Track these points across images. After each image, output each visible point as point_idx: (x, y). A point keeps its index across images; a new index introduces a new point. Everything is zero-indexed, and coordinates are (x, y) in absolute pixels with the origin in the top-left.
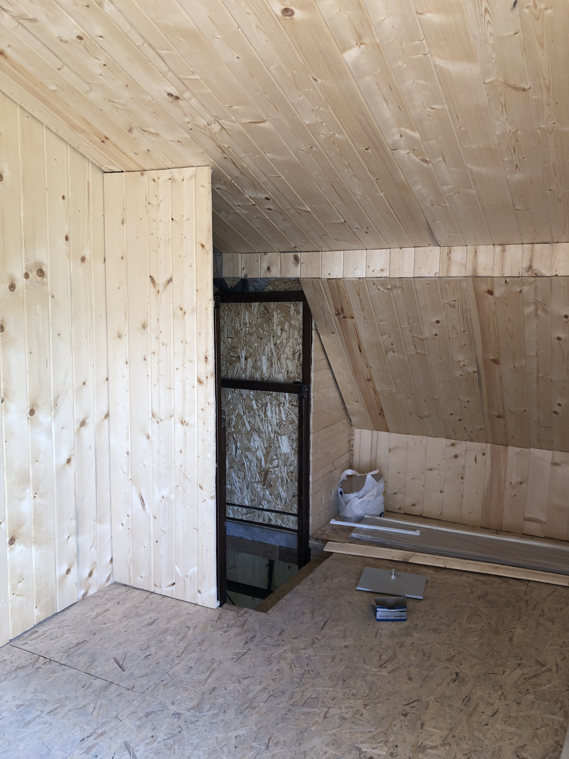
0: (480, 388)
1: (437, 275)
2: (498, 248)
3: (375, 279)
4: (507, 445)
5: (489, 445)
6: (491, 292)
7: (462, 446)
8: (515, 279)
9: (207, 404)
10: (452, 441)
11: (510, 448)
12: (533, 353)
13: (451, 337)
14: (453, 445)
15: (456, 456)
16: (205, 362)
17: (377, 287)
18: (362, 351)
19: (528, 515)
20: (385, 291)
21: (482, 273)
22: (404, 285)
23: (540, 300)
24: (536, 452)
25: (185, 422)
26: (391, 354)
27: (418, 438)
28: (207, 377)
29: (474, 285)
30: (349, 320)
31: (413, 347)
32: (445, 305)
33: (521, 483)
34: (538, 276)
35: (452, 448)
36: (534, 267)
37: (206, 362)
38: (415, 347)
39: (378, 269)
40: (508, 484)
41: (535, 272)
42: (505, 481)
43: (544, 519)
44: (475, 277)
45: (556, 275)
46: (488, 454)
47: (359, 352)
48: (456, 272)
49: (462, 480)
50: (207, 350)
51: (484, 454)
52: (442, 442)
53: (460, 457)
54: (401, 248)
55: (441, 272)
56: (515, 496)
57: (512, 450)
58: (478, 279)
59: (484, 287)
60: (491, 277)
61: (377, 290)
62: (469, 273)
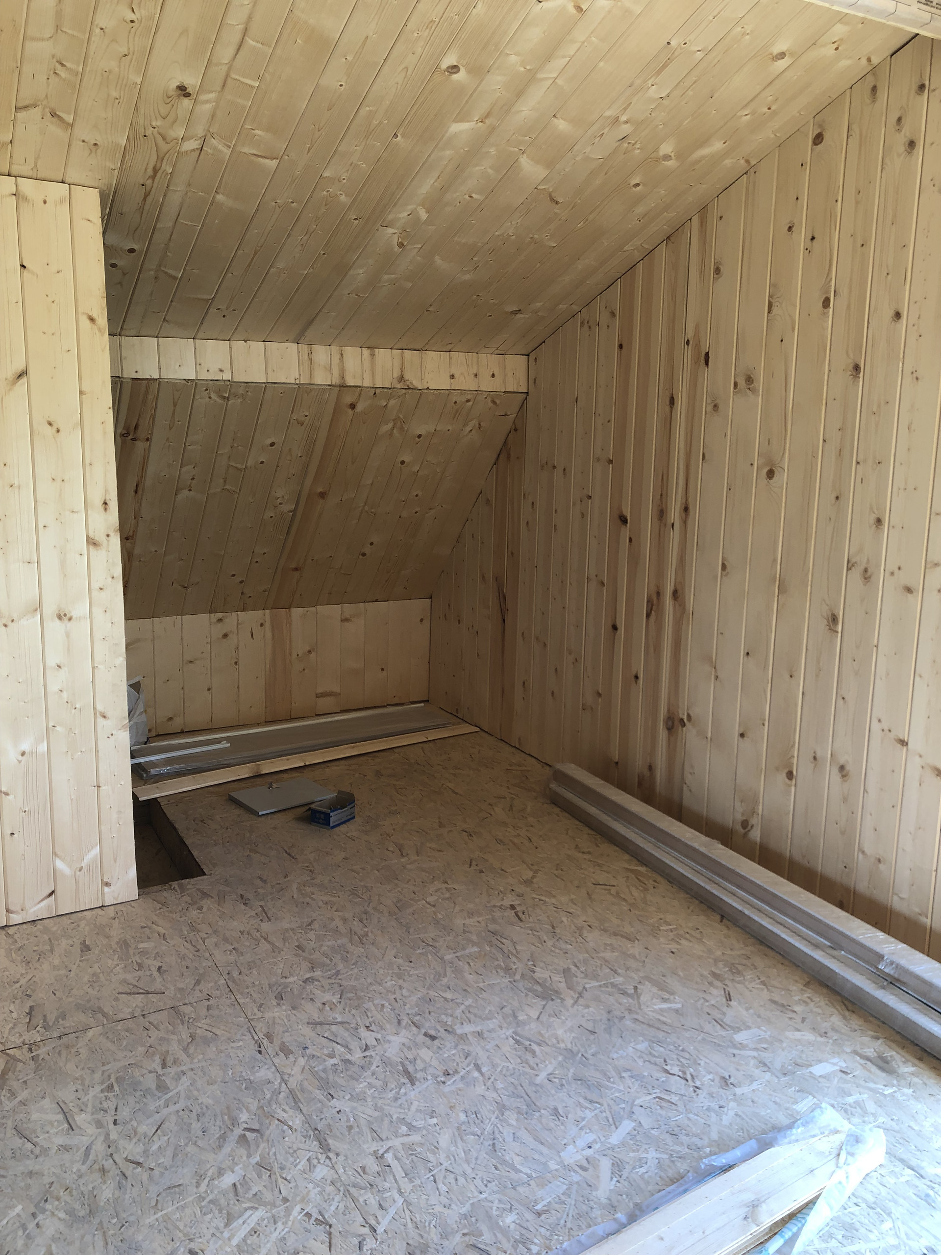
0: (288, 533)
1: (297, 382)
2: (366, 352)
3: (210, 383)
4: (290, 608)
5: (267, 611)
6: (353, 406)
7: (232, 619)
8: (386, 390)
9: (110, 579)
10: (219, 615)
11: (293, 610)
12: (369, 482)
13: (280, 465)
14: (220, 620)
15: (225, 636)
16: (103, 510)
17: (209, 394)
18: (140, 492)
19: (320, 690)
20: (219, 401)
21: (350, 382)
22: (249, 393)
23: (401, 416)
24: (323, 610)
25: (65, 615)
26: (185, 492)
27: (168, 620)
28: (108, 536)
29: (337, 398)
30: (140, 445)
31: (222, 481)
32: (292, 421)
33: (310, 652)
34: (410, 389)
35: (220, 625)
36: (406, 377)
37: (106, 509)
38: (225, 481)
39: (214, 368)
40: (294, 655)
41: (408, 383)
42: (290, 654)
43: (337, 689)
44: (343, 386)
45: (428, 388)
46: (268, 625)
47: (132, 493)
48: (321, 378)
49: (237, 667)
50: (106, 491)
51: (262, 625)
52: (204, 618)
53: (230, 636)
54: (246, 341)
55: (302, 378)
56: (304, 669)
57: (297, 612)
58: (346, 389)
59: (348, 399)
60: (360, 387)
61: (207, 399)
62: (336, 380)
